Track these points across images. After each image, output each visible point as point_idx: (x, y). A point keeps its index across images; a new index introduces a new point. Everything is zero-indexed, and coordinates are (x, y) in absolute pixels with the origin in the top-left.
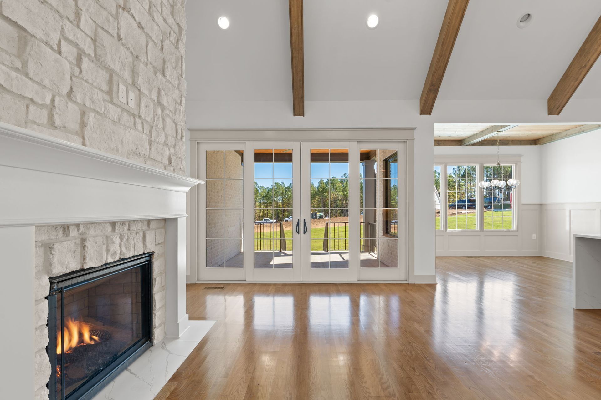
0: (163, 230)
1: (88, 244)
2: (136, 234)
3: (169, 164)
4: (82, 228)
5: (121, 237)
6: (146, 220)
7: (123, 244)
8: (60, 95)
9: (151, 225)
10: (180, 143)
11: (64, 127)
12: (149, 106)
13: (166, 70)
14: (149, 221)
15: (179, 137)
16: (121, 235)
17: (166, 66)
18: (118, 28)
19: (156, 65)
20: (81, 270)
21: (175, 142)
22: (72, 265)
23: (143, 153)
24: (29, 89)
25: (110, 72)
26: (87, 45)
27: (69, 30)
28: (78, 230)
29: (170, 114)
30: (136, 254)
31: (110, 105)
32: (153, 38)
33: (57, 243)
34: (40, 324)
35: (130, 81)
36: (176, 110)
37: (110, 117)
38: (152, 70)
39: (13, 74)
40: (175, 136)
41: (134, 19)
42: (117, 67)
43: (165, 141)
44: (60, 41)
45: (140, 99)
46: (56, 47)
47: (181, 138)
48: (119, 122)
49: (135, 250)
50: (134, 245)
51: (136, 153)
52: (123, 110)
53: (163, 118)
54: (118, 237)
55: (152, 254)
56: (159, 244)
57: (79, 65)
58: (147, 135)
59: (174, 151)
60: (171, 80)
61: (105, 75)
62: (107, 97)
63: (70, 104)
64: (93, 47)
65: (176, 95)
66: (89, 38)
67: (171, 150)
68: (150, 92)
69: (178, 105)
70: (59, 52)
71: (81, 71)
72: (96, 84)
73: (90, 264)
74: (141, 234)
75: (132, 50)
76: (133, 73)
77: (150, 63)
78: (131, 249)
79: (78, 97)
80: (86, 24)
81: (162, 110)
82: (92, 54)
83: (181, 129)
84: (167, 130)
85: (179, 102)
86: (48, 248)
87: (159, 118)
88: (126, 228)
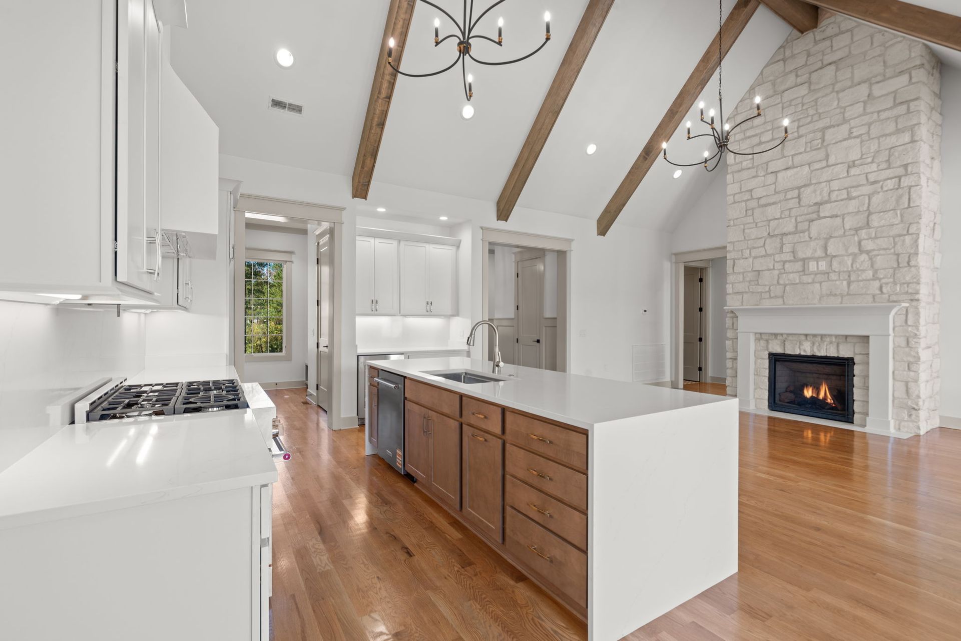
1: (786, 343)
2: (830, 344)
3: (880, 293)
5: (813, 344)
6: (843, 336)
7: (815, 347)
8: (773, 285)
9: (848, 339)
10: (902, 270)
11: (775, 297)
12: (844, 261)
13: (870, 222)
14: (846, 337)
17: (870, 219)
18: (809, 234)
19: (859, 226)
20: (784, 354)
21: (894, 271)
22: (778, 350)
23: (838, 293)
24: (760, 289)
25: (804, 260)
26: (788, 257)
27: (777, 258)
28: (782, 336)
29: (882, 252)
30: (828, 355)
31: (804, 276)
32: (850, 211)
33: (772, 340)
34: (765, 367)
35: (824, 255)
36: (895, 243)
37: (805, 282)
38: (853, 232)
39: (754, 287)
40: (895, 265)
41: (825, 217)
42: (809, 254)
43: (873, 276)
44: (774, 265)
45: (831, 261)
46: (772, 267)
47: (909, 264)
48: (813, 282)
49: (826, 352)
50: (826, 349)
51: (831, 294)
52: (816, 274)
53: (871, 259)
54: (810, 343)
55: (852, 359)
56: (860, 354)
57: (784, 269)
58: (846, 280)
59: (891, 280)
60: (882, 224)
61: (800, 263)
62: (801, 274)
63: (778, 287)
64: (792, 255)
65: (896, 231)
66: (789, 253)
67: (883, 281)
68: (846, 250)
69: (898, 238)
70: (774, 268)
71: (785, 270)
72: (795, 271)
73: (787, 352)
74: (836, 344)
75: (825, 236)
76: (825, 248)
77: (850, 229)
78: (822, 351)
79: (781, 282)
80: (786, 248)
81: (868, 254)
82: (792, 258)
83: (907, 256)
84: (876, 266)
85: (905, 232)
86: (767, 341)
87: (862, 262)
88: (819, 339)
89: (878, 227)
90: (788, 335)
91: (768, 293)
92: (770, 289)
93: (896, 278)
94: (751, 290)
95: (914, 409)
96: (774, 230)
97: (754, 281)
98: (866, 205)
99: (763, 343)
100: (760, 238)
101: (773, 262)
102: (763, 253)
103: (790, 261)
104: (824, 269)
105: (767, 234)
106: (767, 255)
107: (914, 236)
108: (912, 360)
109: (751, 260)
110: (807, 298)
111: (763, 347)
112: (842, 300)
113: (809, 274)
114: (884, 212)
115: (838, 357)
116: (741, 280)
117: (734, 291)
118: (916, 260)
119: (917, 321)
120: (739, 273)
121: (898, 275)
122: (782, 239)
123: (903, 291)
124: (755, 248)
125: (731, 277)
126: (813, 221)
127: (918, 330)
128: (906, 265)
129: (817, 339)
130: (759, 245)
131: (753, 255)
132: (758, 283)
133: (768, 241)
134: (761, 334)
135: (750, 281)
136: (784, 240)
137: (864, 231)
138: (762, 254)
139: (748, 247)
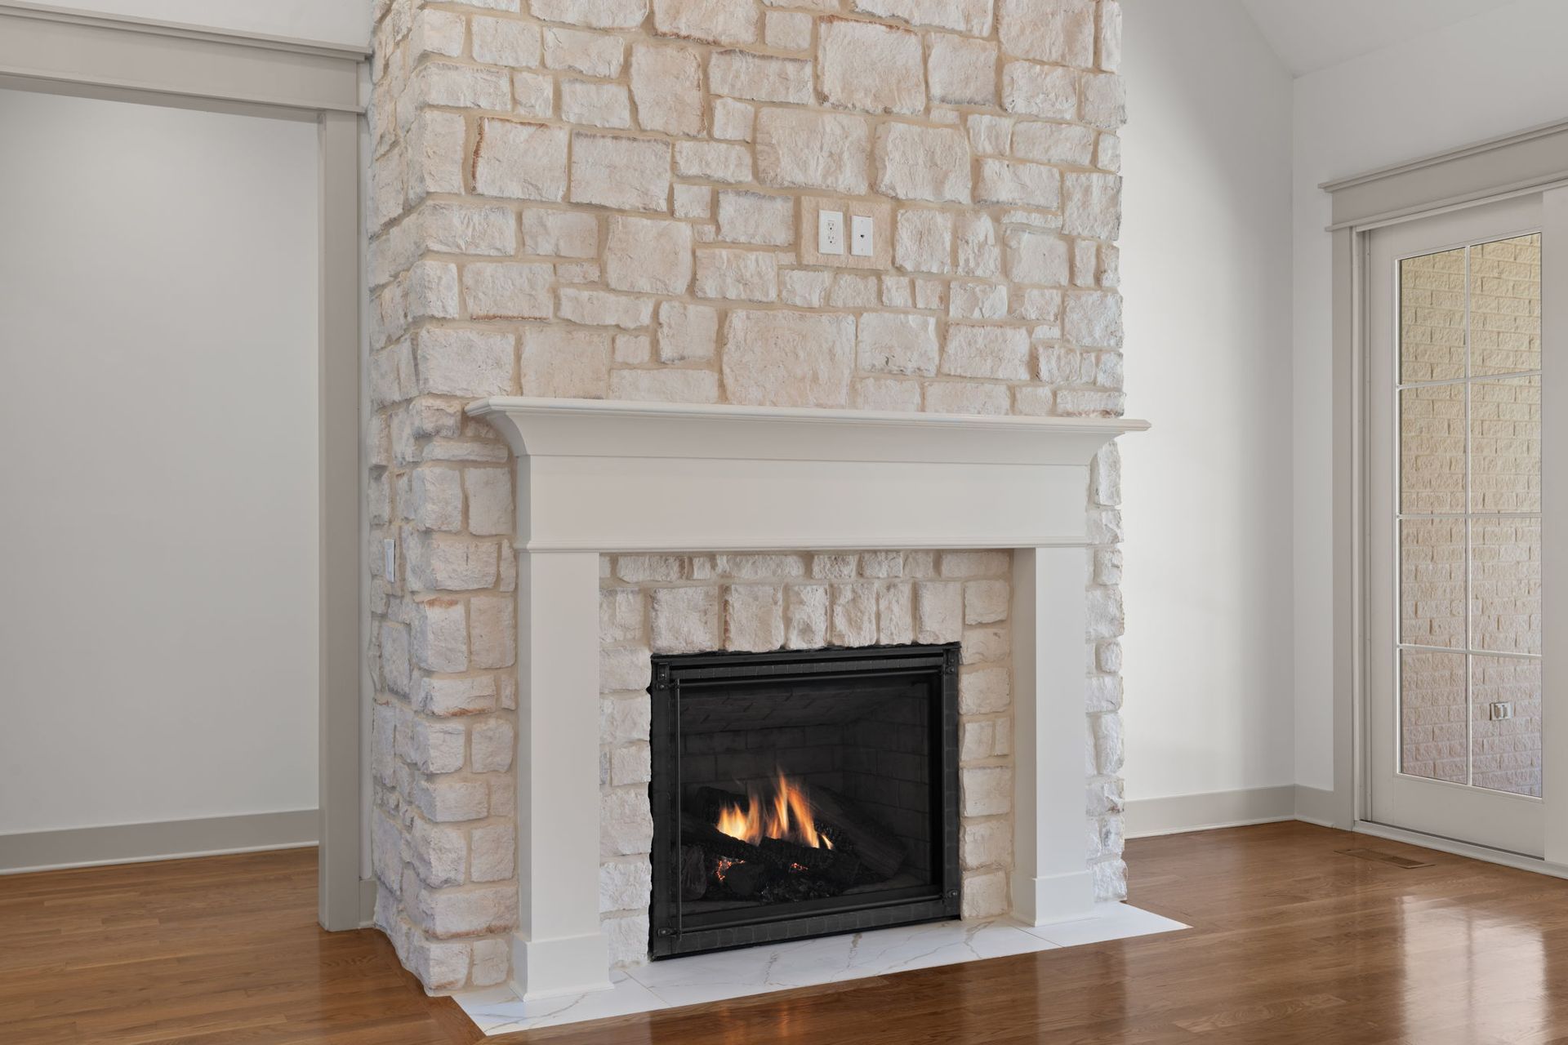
0: (999, 585)
1: (734, 599)
2: (888, 589)
3: (1031, 379)
4: (722, 563)
5: (833, 593)
6: (927, 552)
7: (838, 609)
8: (670, 298)
9: (945, 569)
10: (1083, 299)
11: (682, 358)
12: (929, 230)
13: (1007, 91)
14: (938, 556)
15: (1085, 279)
16: (831, 586)
17: (1006, 79)
18: (817, 77)
19: (968, 93)
20: (722, 653)
21: (1063, 302)
22: (698, 637)
23: (910, 367)
24: (612, 310)
25: (796, 194)
26: (732, 166)
27: (689, 157)
28: (714, 566)
29: (1036, 219)
30: (884, 641)
31: (797, 274)
32: (949, 26)
33: (671, 587)
34: (635, 735)
35: (863, 189)
36: (1064, 196)
37: (798, 301)
38: (951, 116)
39: (586, 294)
40: (1064, 281)
41: (872, 18)
42: (814, 174)
43: (1010, 311)
44: (671, 190)
45: (894, 223)
46: (663, 206)
47: (1098, 279)
48: (828, 306)
49: (878, 629)
50: (878, 616)
51: (889, 371)
52: (838, 271)
53: (1003, 242)
54: (821, 591)
55: (951, 650)
56: (981, 625)
57: (714, 218)
58: (930, 311)
59: (1056, 332)
60: (1035, 111)
61: (781, 208)
62: (788, 258)
63: (692, 309)
64: (748, 160)
65: (1068, 145)
66: (737, 147)
67: (1042, 332)
68: (938, 184)
69: (1074, 175)
70: (672, 212)
71: (718, 229)
72: (758, 240)
73: (740, 643)
74: (906, 590)
75: (869, 103)
76: (873, 160)
77: (943, 100)
78: (866, 625)
79: (710, 288)
80: (729, 120)
81: (996, 220)
82: (747, 177)
83: (1093, 250)
84: (1019, 273)
85: (1086, 160)
86: (649, 597)
87: (981, 246)
88: (849, 569)
89: (1021, 118)
90: (739, 555)
91: (645, 341)
92: (656, 314)
93: (1068, 326)
94: (567, 311)
95: (1114, 809)
96: (675, 13)
97: (578, 261)
98: (990, 19)
99: (627, 607)
100: (606, 31)
101: (668, 175)
102: (621, 118)
103: (739, 189)
104: (871, 254)
105: (638, 17)
106: (636, 133)
107: (1111, 178)
108: (1105, 630)
109: (562, 136)
110: (815, 379)
111: (625, 628)
112: (923, 397)
113: (815, 268)
114: (1042, 63)
115: (915, 644)
116: (511, 246)
117: (474, 308)
118: (1116, 269)
119: (1115, 493)
120: (500, 202)
121: (1075, 316)
122: (704, 67)
123: (1085, 379)
124: (578, 76)
125: (456, 218)
126: (831, 19)
127: (1118, 519)
128: (1090, 280)
129: (846, 571)
130: (602, 70)
131: (573, 111)
132: (603, 271)
133: (643, 57)
134: (614, 558)
135: (557, 259)
136: (715, 75)
137: (986, 119)
138: (615, 122)
139: (543, 64)
